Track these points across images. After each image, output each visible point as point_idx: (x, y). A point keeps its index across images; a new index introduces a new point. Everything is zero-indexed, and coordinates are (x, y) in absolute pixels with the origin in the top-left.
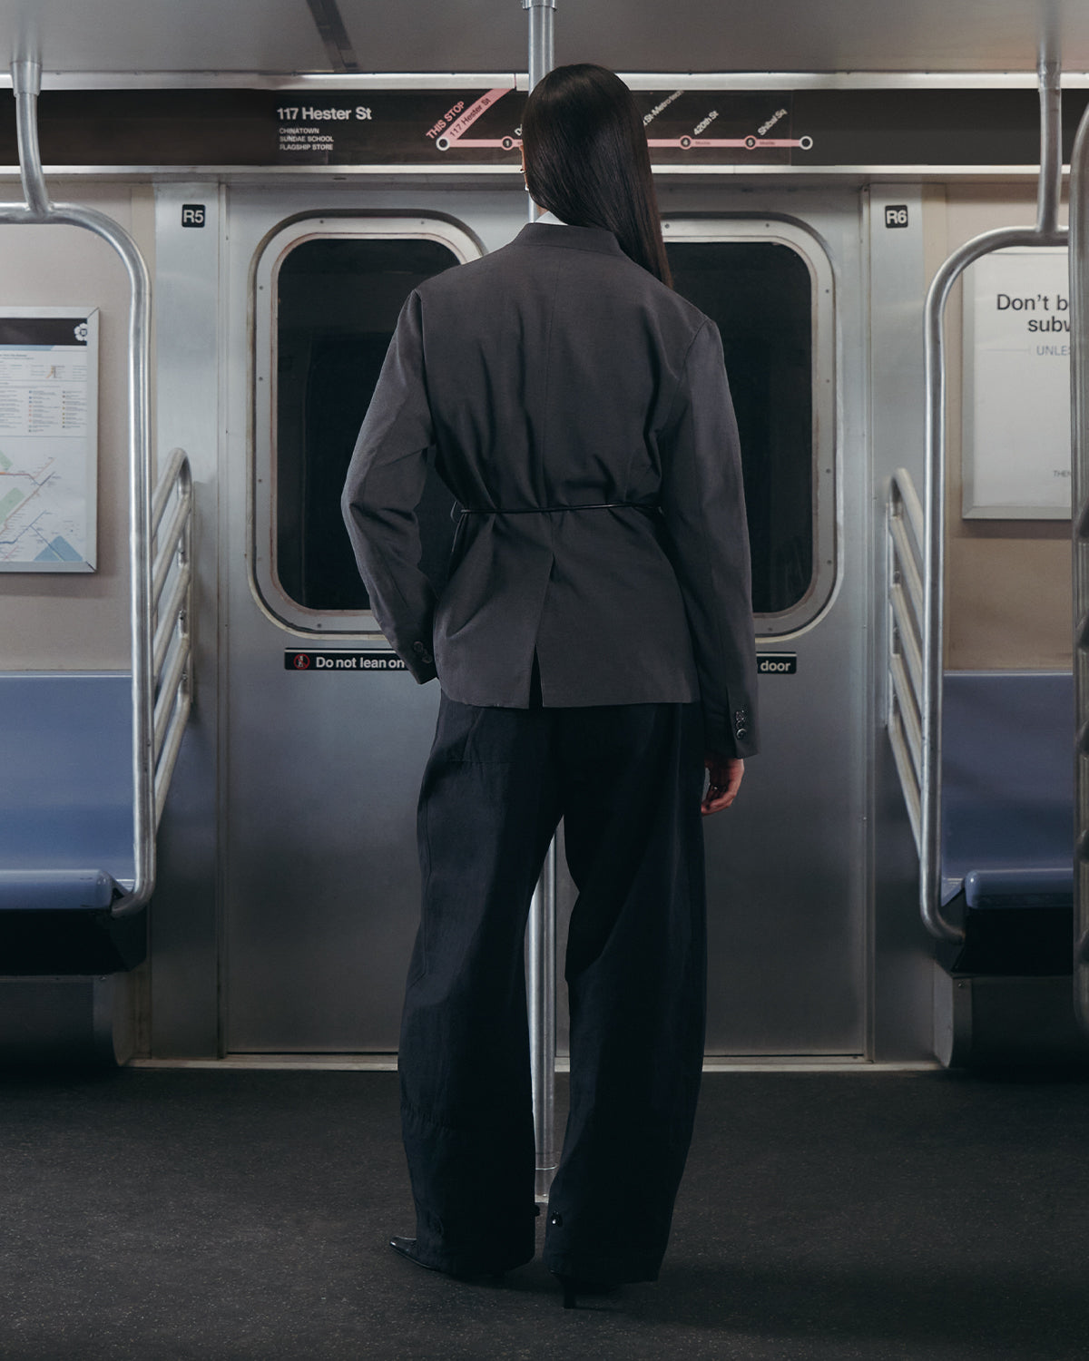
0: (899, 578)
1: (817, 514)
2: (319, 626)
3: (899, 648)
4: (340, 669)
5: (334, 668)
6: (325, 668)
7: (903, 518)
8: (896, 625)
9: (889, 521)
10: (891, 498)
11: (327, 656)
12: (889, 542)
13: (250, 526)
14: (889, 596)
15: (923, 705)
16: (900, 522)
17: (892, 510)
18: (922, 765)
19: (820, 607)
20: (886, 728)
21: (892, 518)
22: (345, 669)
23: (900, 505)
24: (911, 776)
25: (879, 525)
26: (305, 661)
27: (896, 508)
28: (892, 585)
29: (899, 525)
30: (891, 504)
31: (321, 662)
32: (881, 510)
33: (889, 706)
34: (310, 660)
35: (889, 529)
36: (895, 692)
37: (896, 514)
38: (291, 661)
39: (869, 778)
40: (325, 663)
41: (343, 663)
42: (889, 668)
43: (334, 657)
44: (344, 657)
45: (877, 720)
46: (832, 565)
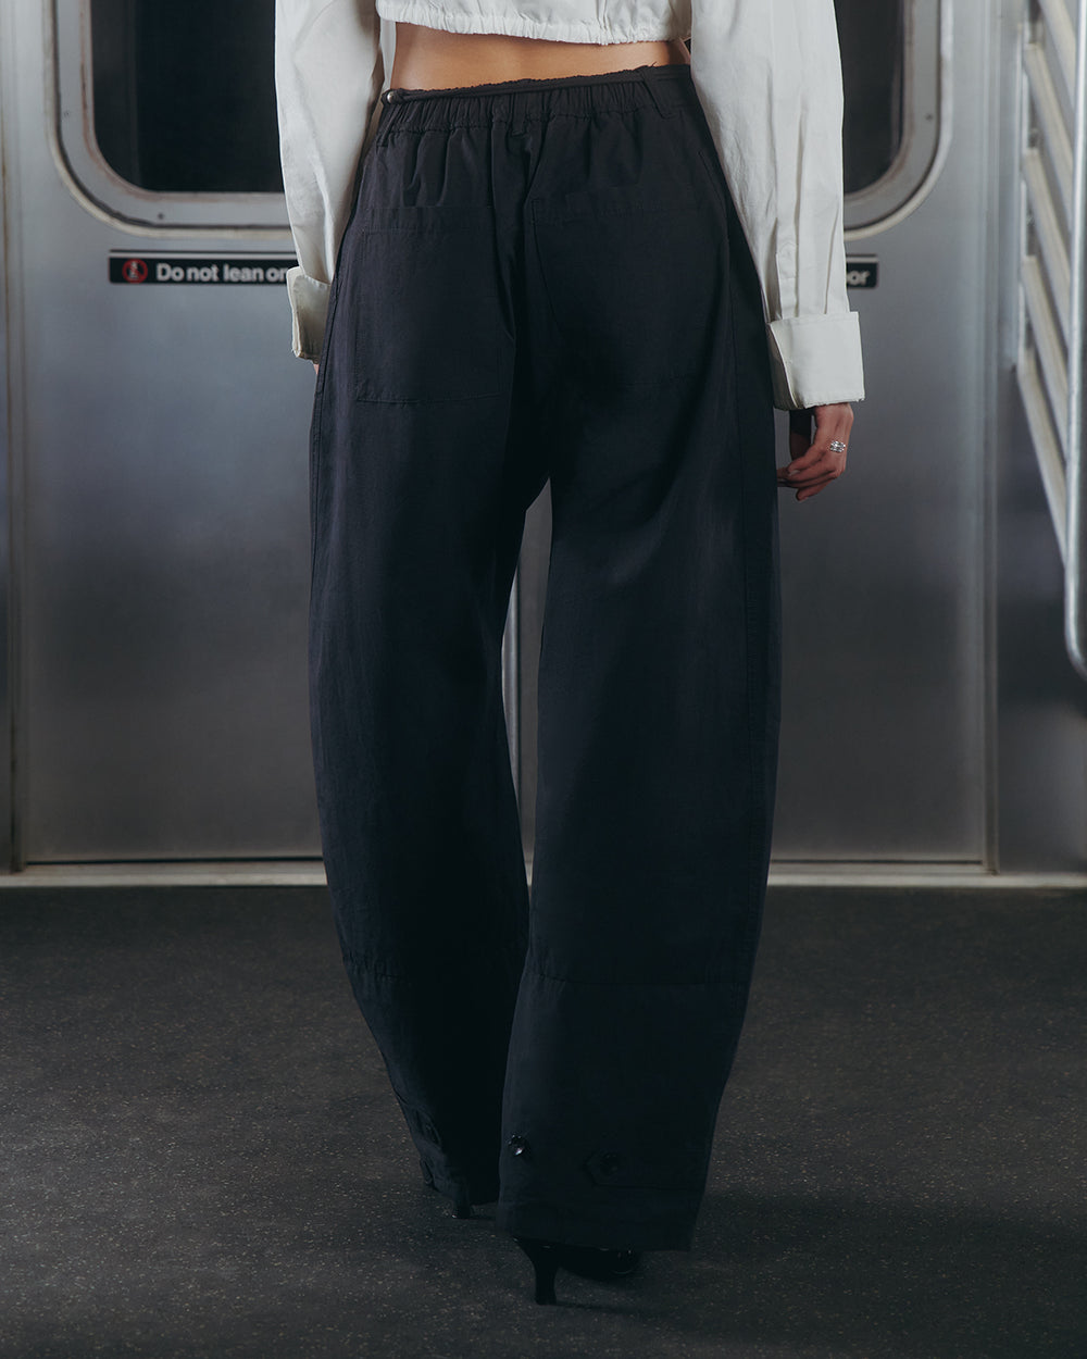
0: (1036, 140)
1: (911, 43)
2: (161, 216)
3: (1034, 247)
4: (193, 282)
5: (184, 281)
6: (171, 281)
7: (1044, 46)
8: (1030, 212)
9: (1023, 51)
10: (1026, 15)
11: (173, 263)
12: (1021, 84)
13: (50, 62)
14: (1021, 168)
15: (1071, 331)
16: (1040, 54)
17: (1027, 34)
18: (1069, 423)
19: (914, 184)
20: (1014, 370)
21: (1028, 47)
22: (200, 282)
23: (1039, 26)
24: (1052, 442)
25: (1007, 60)
26: (140, 269)
27: (1033, 30)
28: (1026, 151)
29: (1038, 58)
30: (1027, 26)
31: (164, 272)
32: (1010, 36)
33: (1018, 336)
34: (148, 271)
35: (1023, 64)
36: (1028, 314)
37: (1033, 41)
38: (119, 270)
39: (987, 444)
40: (172, 273)
41: (198, 274)
42: (1019, 278)
43: (184, 264)
44: (200, 264)
45: (1001, 356)
46: (934, 122)
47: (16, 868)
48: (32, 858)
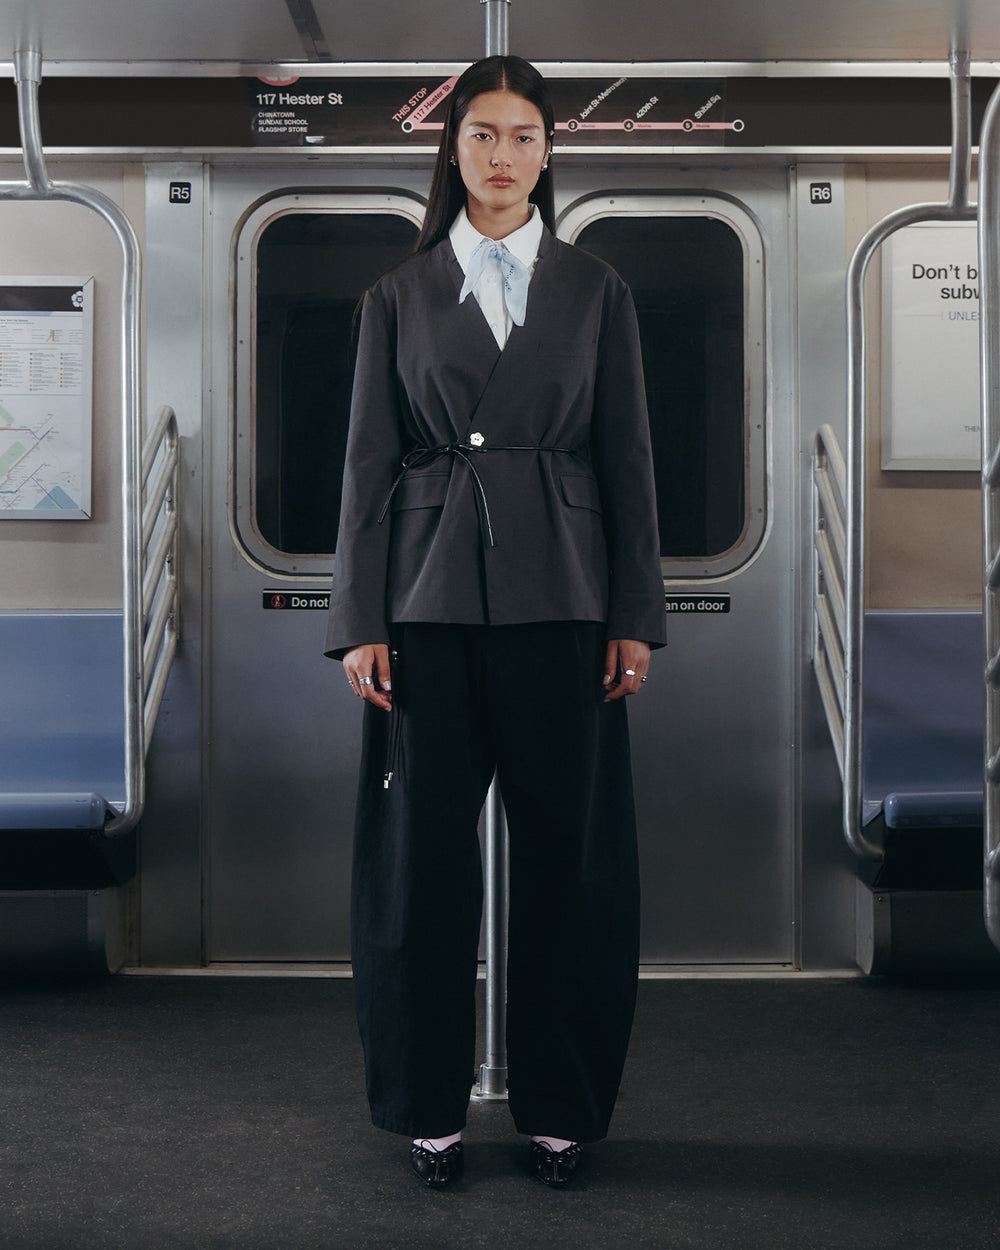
0: (824, 525)
1: (748, 466)
2: (294, 568)
3: (823, 589)
4: (313, 608)
5: (308, 607)
6: (300, 607)
7: (827, 470)
8: (821, 568)
9: (815, 472)
10: (816, 451)
11: (301, 597)
12: (814, 491)
13: (231, 477)
14: (815, 543)
15: (846, 641)
16: (825, 473)
17: (817, 462)
18: (845, 696)
19: (751, 551)
20: (812, 663)
21: (817, 469)
22: (317, 608)
23: (824, 458)
24: (835, 707)
25: (806, 477)
26: (281, 601)
27: (821, 460)
28: (818, 531)
29: (823, 476)
30: (816, 457)
31: (296, 602)
32: (807, 463)
33: (814, 643)
34: (286, 602)
35: (815, 479)
36: (820, 629)
37: (819, 467)
38: (268, 601)
39: (796, 707)
40: (300, 603)
41: (316, 603)
42: (815, 607)
43: (308, 597)
44: (317, 597)
45: (804, 655)
46: (762, 514)
47: (204, 965)
48: (213, 959)
